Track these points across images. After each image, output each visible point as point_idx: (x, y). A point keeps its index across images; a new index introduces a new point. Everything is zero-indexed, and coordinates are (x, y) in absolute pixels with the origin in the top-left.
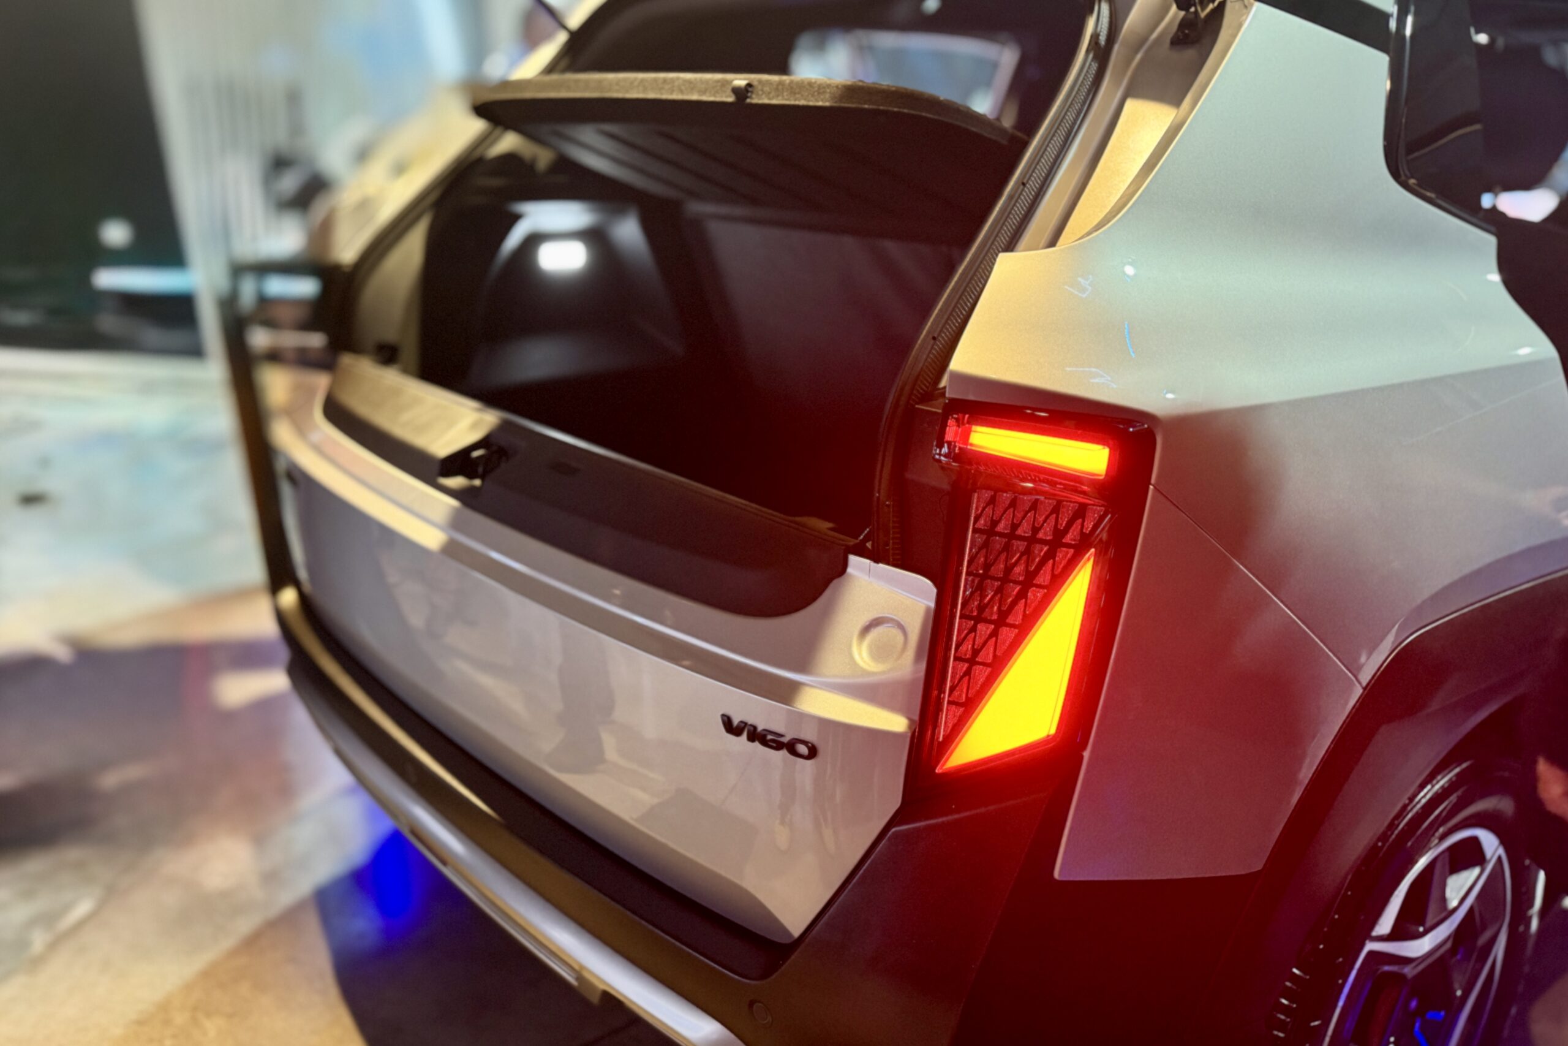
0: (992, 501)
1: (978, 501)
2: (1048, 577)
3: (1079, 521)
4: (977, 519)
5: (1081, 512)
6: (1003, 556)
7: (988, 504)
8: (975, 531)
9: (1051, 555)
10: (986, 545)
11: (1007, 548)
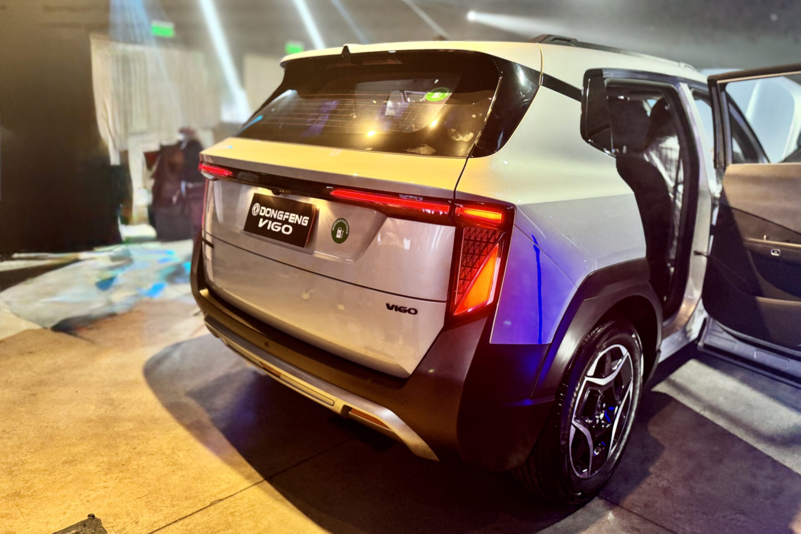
0: (469, 230)
1: (465, 231)
2: (486, 253)
3: (494, 235)
4: (465, 236)
5: (494, 233)
6: (473, 247)
7: (468, 231)
8: (465, 239)
9: (486, 246)
10: (467, 244)
11: (473, 244)
